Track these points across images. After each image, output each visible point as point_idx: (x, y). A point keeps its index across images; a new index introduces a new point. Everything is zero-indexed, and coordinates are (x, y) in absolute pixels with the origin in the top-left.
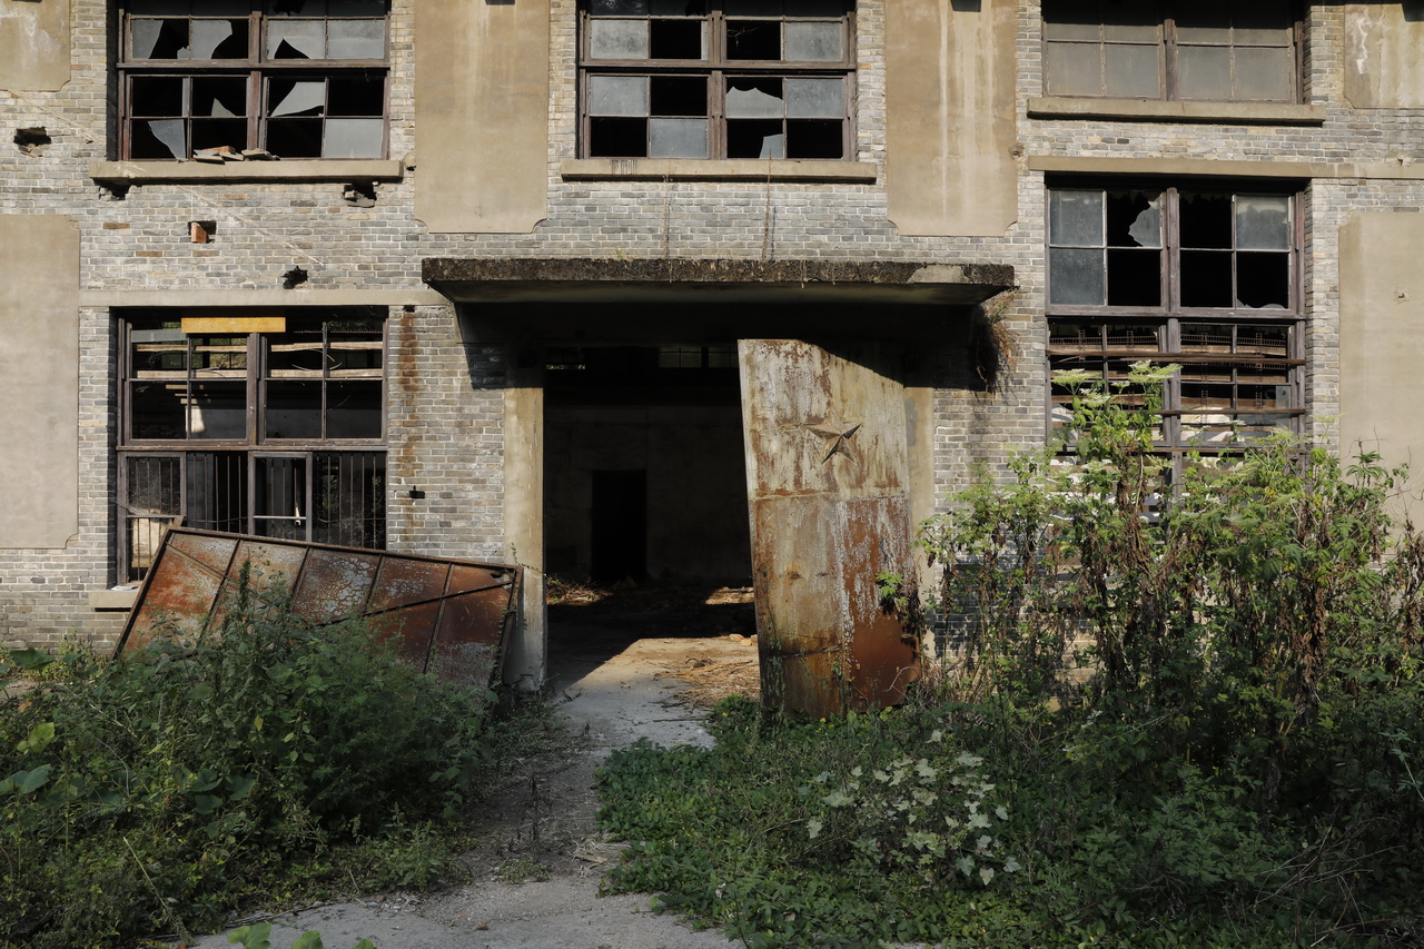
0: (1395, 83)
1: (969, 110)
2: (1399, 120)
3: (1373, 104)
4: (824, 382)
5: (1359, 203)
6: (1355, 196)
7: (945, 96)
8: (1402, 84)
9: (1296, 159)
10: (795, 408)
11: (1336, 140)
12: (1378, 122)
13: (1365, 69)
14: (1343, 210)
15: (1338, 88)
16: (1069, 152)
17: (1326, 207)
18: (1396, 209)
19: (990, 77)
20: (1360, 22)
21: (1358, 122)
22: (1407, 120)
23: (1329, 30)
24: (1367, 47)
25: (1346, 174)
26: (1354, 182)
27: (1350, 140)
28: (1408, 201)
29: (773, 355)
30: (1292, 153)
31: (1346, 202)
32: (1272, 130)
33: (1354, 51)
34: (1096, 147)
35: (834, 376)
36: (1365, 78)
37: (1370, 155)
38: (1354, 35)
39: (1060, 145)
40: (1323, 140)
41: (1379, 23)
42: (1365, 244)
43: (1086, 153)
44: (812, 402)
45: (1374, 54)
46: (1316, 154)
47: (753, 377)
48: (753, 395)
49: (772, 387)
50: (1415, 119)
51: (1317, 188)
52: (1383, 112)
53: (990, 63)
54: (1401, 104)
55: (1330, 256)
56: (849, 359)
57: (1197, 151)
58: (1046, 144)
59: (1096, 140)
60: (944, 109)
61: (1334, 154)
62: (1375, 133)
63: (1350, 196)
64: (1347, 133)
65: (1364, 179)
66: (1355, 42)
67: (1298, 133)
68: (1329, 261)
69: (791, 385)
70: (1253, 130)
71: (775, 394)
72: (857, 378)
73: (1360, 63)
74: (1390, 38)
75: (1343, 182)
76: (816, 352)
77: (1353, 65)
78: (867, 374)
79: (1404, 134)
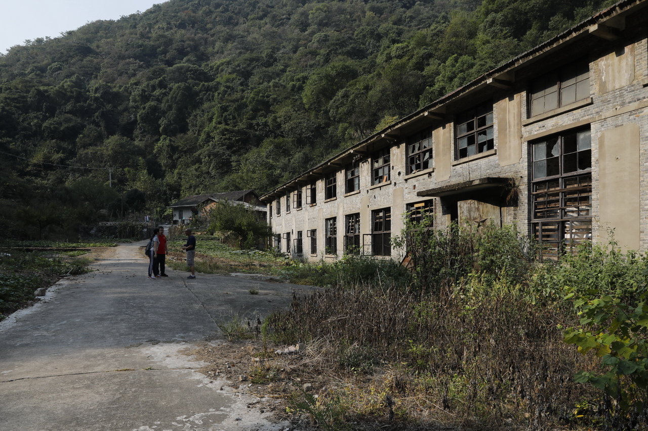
0: (614, 81)
1: (512, 129)
2: (616, 94)
3: (608, 91)
4: (478, 209)
5: (605, 128)
6: (603, 125)
7: (508, 127)
8: (616, 81)
9: (587, 117)
10: (470, 216)
11: (597, 107)
12: (610, 97)
13: (605, 79)
14: (600, 131)
15: (597, 88)
16: (532, 134)
17: (595, 132)
18: (616, 127)
19: (516, 118)
20: (603, 63)
21: (604, 99)
22: (618, 93)
23: (595, 69)
24: (605, 71)
25: (600, 119)
26: (602, 121)
27: (602, 106)
28: (620, 123)
29: (465, 204)
30: (585, 116)
31: (601, 129)
32: (579, 110)
33: (601, 74)
34: (538, 130)
35: (481, 207)
36: (605, 82)
37: (608, 109)
38: (601, 69)
39: (530, 132)
40: (594, 109)
41: (608, 61)
42: (606, 142)
43: (536, 133)
44: (475, 214)
45: (607, 73)
46: (592, 114)
47: (461, 210)
48: (461, 214)
49: (465, 212)
50: (621, 92)
51: (592, 126)
52: (611, 92)
53: (516, 114)
54: (616, 88)
55: (596, 149)
56: (484, 202)
57: (561, 123)
58: (528, 133)
59: (538, 128)
60: (508, 130)
61: (597, 113)
62: (609, 101)
63: (602, 126)
64: (600, 104)
65: (605, 119)
66: (602, 71)
67: (586, 108)
68: (596, 151)
69: (469, 211)
70: (574, 112)
71: (466, 213)
72: (487, 207)
73: (603, 78)
74: (612, 65)
75: (599, 121)
76: (476, 202)
77: (601, 79)
78: (489, 205)
79: (618, 98)
